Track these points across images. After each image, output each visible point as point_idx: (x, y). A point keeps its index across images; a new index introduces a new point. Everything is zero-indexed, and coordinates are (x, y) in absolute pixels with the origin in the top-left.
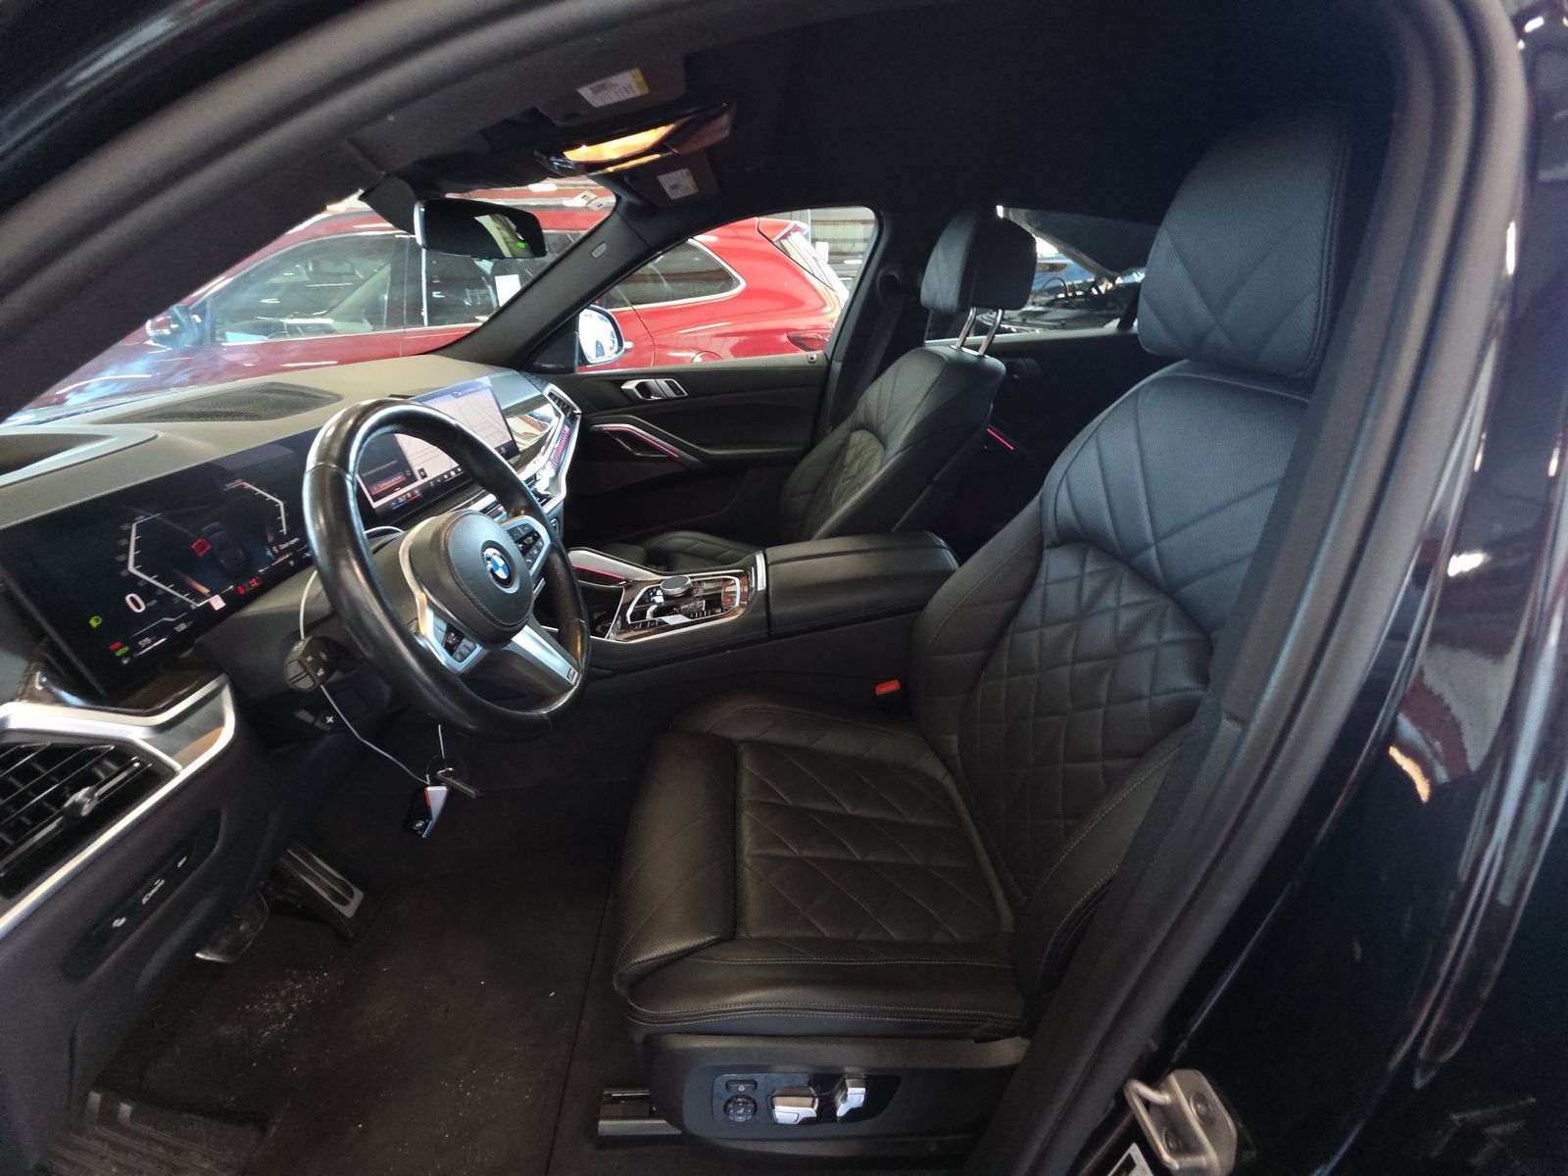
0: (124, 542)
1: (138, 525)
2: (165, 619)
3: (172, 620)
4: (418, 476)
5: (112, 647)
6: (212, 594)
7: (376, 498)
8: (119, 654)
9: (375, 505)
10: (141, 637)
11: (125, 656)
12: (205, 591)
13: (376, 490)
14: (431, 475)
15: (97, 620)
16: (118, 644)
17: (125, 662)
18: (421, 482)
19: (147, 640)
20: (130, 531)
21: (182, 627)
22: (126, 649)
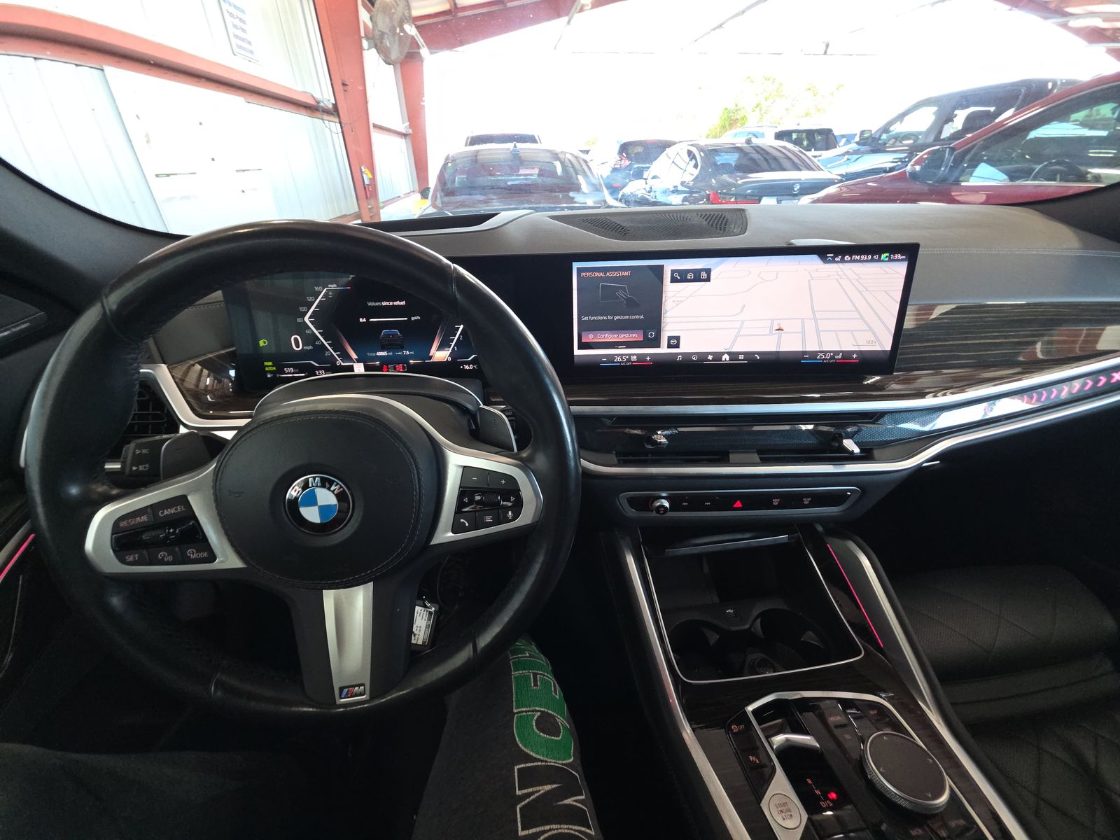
0: (310, 299)
1: (327, 290)
2: (312, 362)
3: (317, 365)
4: (664, 342)
5: (266, 364)
6: (358, 361)
7: (583, 346)
8: (267, 369)
9: (577, 352)
10: (289, 366)
11: (270, 372)
12: (354, 356)
13: (590, 337)
14: (687, 347)
15: (265, 343)
16: (270, 363)
17: (269, 376)
18: (664, 349)
19: (292, 370)
20: (320, 292)
22: (274, 368)
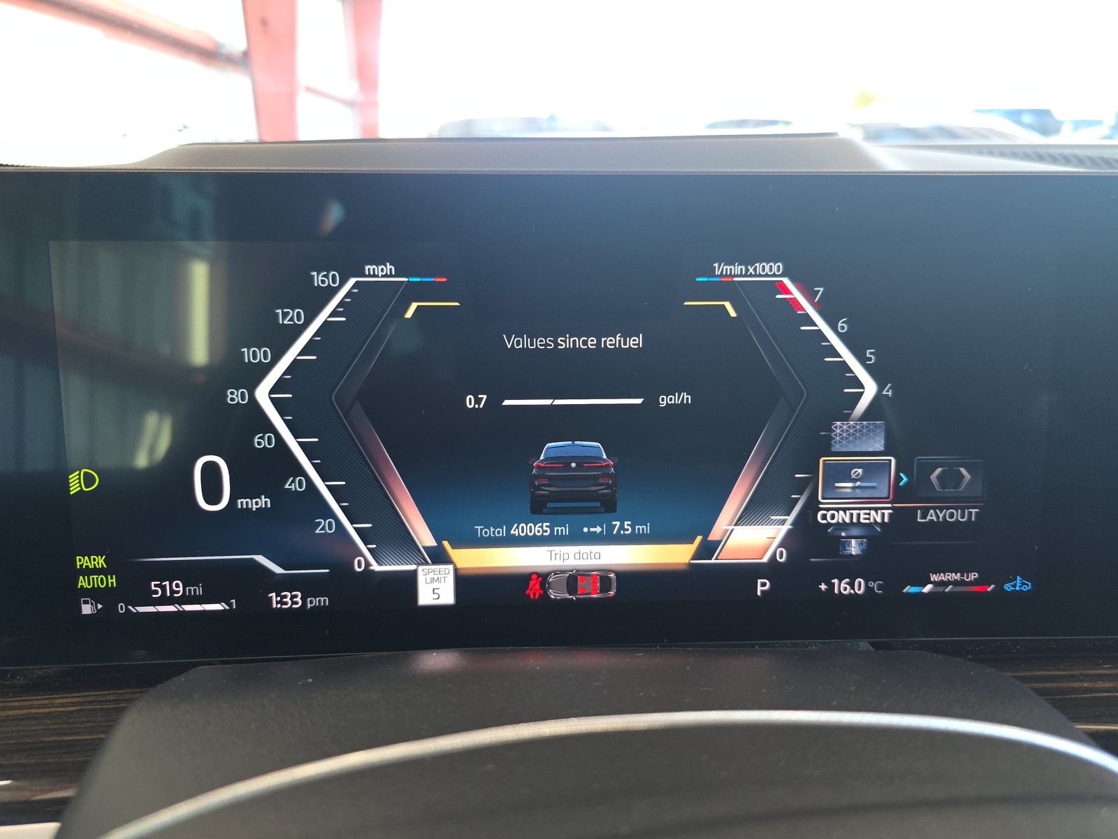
0: (289, 316)
1: (356, 285)
2: (260, 559)
3: (277, 570)
5: (83, 561)
8: (83, 582)
10: (170, 572)
11: (96, 595)
12: (424, 538)
16: (100, 561)
17: (87, 609)
19: (179, 588)
20: (331, 293)
21: (293, 600)
22: (113, 581)
